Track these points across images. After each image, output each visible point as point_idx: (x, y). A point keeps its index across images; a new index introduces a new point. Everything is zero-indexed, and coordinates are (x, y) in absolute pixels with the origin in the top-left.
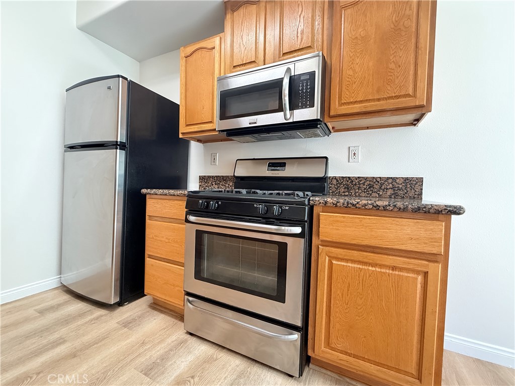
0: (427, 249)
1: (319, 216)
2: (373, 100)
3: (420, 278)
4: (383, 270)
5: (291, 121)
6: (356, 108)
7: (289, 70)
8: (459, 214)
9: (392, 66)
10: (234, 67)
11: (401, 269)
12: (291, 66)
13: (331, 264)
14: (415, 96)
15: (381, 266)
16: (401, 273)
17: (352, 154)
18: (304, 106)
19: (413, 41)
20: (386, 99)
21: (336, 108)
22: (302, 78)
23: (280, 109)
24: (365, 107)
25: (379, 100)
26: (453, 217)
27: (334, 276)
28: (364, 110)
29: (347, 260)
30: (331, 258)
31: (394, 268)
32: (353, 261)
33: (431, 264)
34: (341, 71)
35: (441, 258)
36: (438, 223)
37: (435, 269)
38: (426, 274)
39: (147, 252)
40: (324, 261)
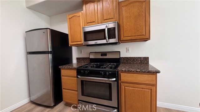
0: (151, 83)
1: (120, 74)
2: (134, 36)
3: (150, 91)
4: (140, 89)
5: (108, 42)
6: (129, 38)
7: (107, 26)
8: (159, 73)
9: (139, 26)
10: (88, 23)
11: (145, 89)
12: (107, 25)
13: (125, 88)
14: (145, 35)
15: (139, 88)
16: (145, 90)
17: (128, 50)
18: (113, 38)
19: (144, 18)
20: (137, 36)
21: (122, 38)
22: (111, 29)
23: (105, 38)
24: (131, 38)
25: (135, 36)
26: (157, 74)
27: (126, 91)
28: (131, 39)
29: (129, 87)
30: (125, 86)
31: (143, 88)
32: (131, 87)
33: (153, 87)
34: (123, 27)
35: (155, 85)
36: (154, 75)
37: (153, 88)
38: (151, 89)
39: (63, 87)
40: (123, 87)
